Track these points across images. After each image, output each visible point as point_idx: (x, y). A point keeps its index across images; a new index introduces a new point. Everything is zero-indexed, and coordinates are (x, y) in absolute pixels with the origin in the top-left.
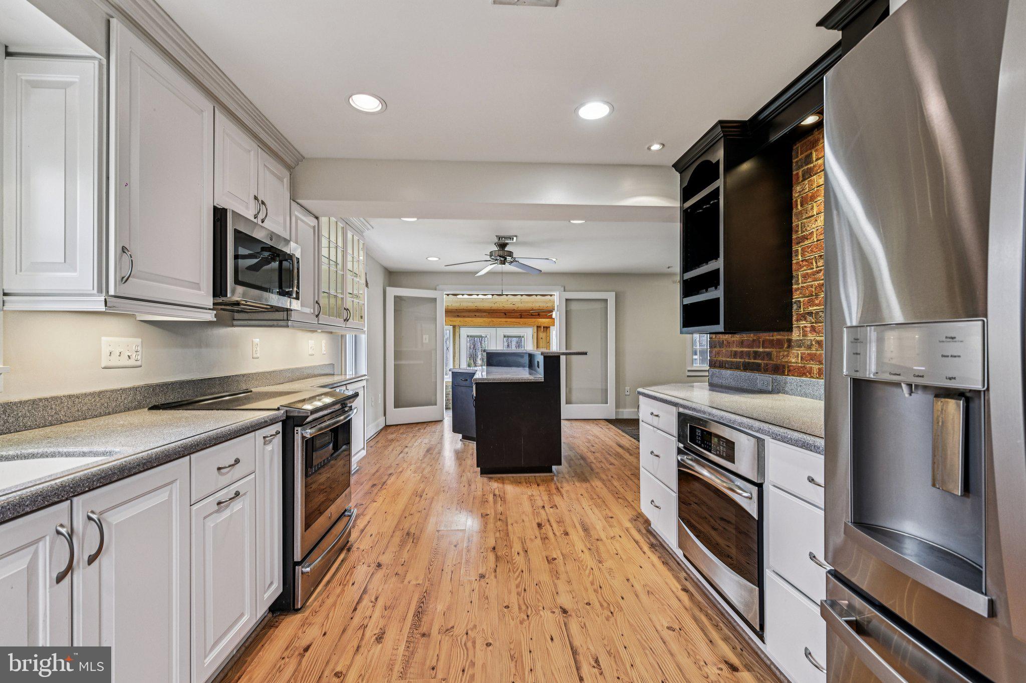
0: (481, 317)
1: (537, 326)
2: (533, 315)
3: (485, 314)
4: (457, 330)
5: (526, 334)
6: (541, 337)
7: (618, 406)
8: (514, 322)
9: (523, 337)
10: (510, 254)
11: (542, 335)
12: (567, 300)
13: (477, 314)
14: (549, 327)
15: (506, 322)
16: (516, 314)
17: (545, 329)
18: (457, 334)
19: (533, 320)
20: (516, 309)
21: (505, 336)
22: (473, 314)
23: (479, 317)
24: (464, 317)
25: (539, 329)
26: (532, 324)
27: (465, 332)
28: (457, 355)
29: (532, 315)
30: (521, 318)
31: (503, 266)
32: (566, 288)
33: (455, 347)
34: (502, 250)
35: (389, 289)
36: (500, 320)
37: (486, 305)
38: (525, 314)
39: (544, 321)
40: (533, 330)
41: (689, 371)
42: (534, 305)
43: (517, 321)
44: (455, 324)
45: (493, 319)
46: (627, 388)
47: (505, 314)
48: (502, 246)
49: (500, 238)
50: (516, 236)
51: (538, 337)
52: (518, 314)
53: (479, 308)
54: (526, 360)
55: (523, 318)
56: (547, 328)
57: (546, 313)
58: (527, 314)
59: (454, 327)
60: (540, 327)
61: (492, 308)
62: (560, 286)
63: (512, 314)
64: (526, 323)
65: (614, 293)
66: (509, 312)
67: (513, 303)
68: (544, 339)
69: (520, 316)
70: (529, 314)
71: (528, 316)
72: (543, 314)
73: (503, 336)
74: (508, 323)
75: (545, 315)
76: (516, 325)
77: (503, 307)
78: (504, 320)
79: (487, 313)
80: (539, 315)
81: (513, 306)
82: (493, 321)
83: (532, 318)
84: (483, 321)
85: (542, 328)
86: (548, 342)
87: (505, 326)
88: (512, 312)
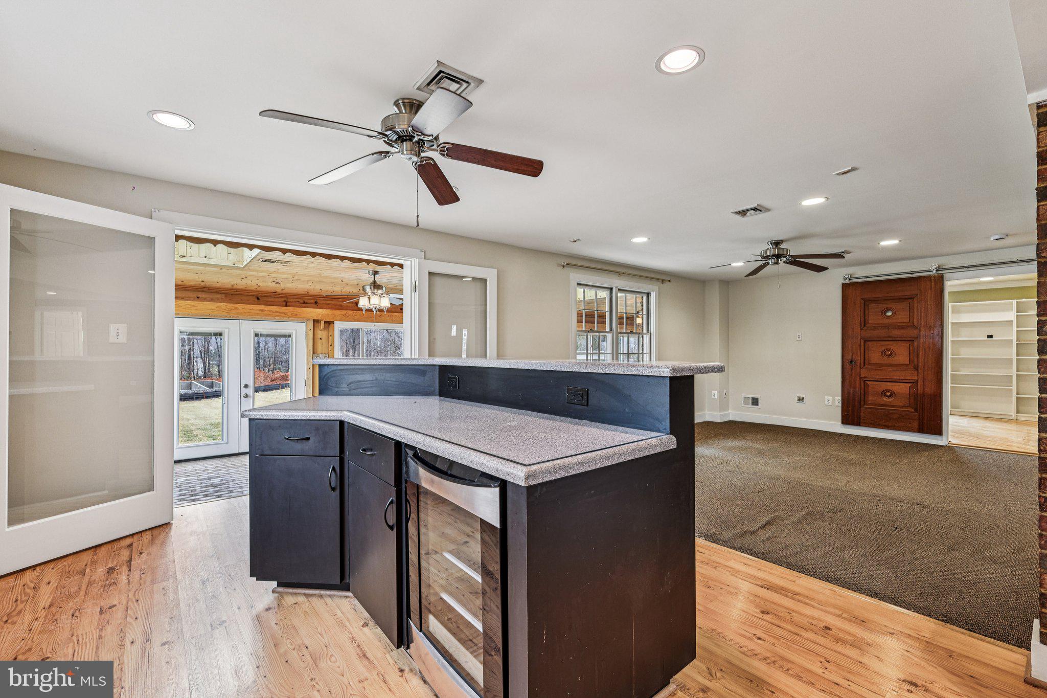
0: (212, 300)
2: (306, 303)
3: (218, 296)
5: (294, 332)
6: (320, 337)
8: (276, 312)
9: (289, 336)
11: (321, 334)
12: (431, 274)
13: (201, 295)
14: (333, 322)
15: (262, 310)
16: (276, 300)
17: (327, 325)
19: (307, 310)
20: (279, 291)
21: (256, 335)
22: (195, 295)
23: (205, 299)
25: (316, 324)
26: (305, 316)
29: (304, 303)
30: (286, 305)
32: (427, 256)
36: (251, 307)
37: (221, 281)
38: (291, 300)
39: (324, 313)
40: (307, 325)
43: (283, 311)
45: (236, 305)
47: (258, 299)
51: (316, 337)
52: (283, 299)
53: (209, 284)
55: (289, 306)
56: (329, 324)
57: (328, 302)
58: (296, 300)
60: (318, 321)
61: (235, 287)
62: (419, 250)
63: (270, 300)
64: (296, 315)
65: (496, 270)
66: (265, 296)
67: (277, 281)
68: (324, 340)
69: (285, 304)
70: (299, 300)
71: (299, 304)
72: (324, 302)
73: (253, 335)
74: (266, 312)
75: (326, 304)
76: (278, 316)
77: (257, 287)
78: (258, 308)
79: (224, 295)
80: (316, 303)
81: (278, 285)
82: (236, 309)
83: (305, 307)
84: (217, 307)
85: (322, 323)
86: (331, 345)
87: (259, 318)
88: (270, 297)
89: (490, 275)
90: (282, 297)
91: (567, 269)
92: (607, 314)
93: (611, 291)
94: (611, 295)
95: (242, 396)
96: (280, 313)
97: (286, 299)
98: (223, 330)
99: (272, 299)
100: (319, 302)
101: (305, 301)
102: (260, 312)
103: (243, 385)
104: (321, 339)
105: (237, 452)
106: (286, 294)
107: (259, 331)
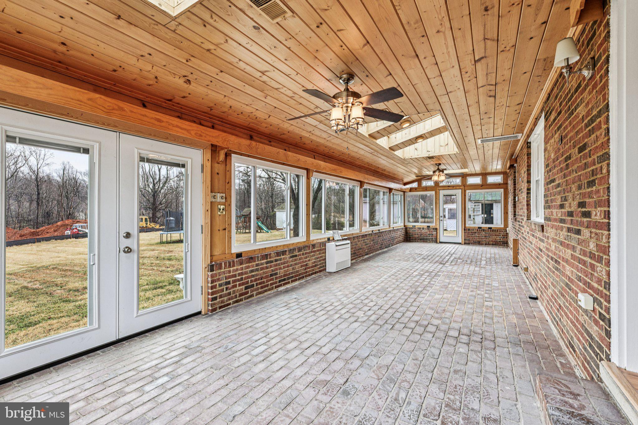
5: (189, 161)
6: (217, 171)
51: (214, 171)
68: (221, 176)
78: (154, 116)
84: (89, 99)
86: (228, 183)
95: (121, 251)
98: (92, 143)
102: (156, 123)
103: (123, 234)
104: (218, 174)
105: (113, 339)
107: (145, 154)
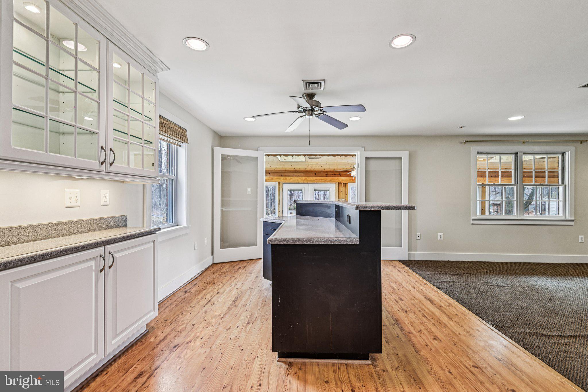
0: (299, 176)
1: (339, 183)
2: (336, 175)
3: (301, 174)
4: (281, 185)
7: (410, 249)
8: (322, 180)
9: (328, 190)
10: (318, 104)
11: (342, 189)
12: (367, 158)
13: (295, 174)
14: (347, 183)
15: (316, 179)
16: (323, 174)
17: (344, 185)
18: (281, 188)
19: (336, 178)
20: (323, 170)
21: (315, 190)
22: (292, 174)
23: (296, 176)
24: (286, 176)
25: (340, 185)
26: (335, 181)
27: (286, 187)
28: (281, 203)
29: (335, 175)
31: (311, 117)
32: (366, 149)
33: (279, 197)
34: (310, 99)
35: (216, 149)
36: (312, 178)
37: (302, 167)
38: (329, 174)
39: (343, 179)
40: (336, 185)
41: (473, 220)
42: (336, 167)
43: (324, 179)
44: (279, 181)
45: (306, 178)
46: (418, 234)
47: (316, 174)
48: (310, 96)
49: (306, 83)
50: (324, 80)
51: (339, 191)
52: (326, 174)
54: (333, 211)
55: (328, 177)
56: (346, 184)
57: (346, 173)
58: (331, 173)
59: (279, 183)
60: (341, 183)
61: (306, 170)
62: (361, 147)
63: (320, 174)
64: (330, 180)
65: (408, 152)
66: (318, 173)
67: (321, 166)
68: (343, 192)
69: (326, 175)
70: (332, 174)
71: (332, 175)
72: (343, 174)
73: (313, 190)
74: (317, 180)
75: (344, 174)
76: (323, 181)
77: (314, 169)
79: (303, 173)
80: (340, 174)
81: (321, 168)
82: (306, 179)
83: (335, 177)
84: (300, 179)
85: (342, 184)
86: (346, 195)
87: (315, 183)
88: (320, 173)
89: (405, 156)
90: (325, 173)
91: (467, 144)
92: (513, 172)
93: (516, 156)
94: (516, 158)
96: (323, 180)
97: (327, 174)
98: (303, 188)
99: (321, 174)
100: (341, 174)
101: (335, 173)
106: (327, 171)
107: (316, 188)
